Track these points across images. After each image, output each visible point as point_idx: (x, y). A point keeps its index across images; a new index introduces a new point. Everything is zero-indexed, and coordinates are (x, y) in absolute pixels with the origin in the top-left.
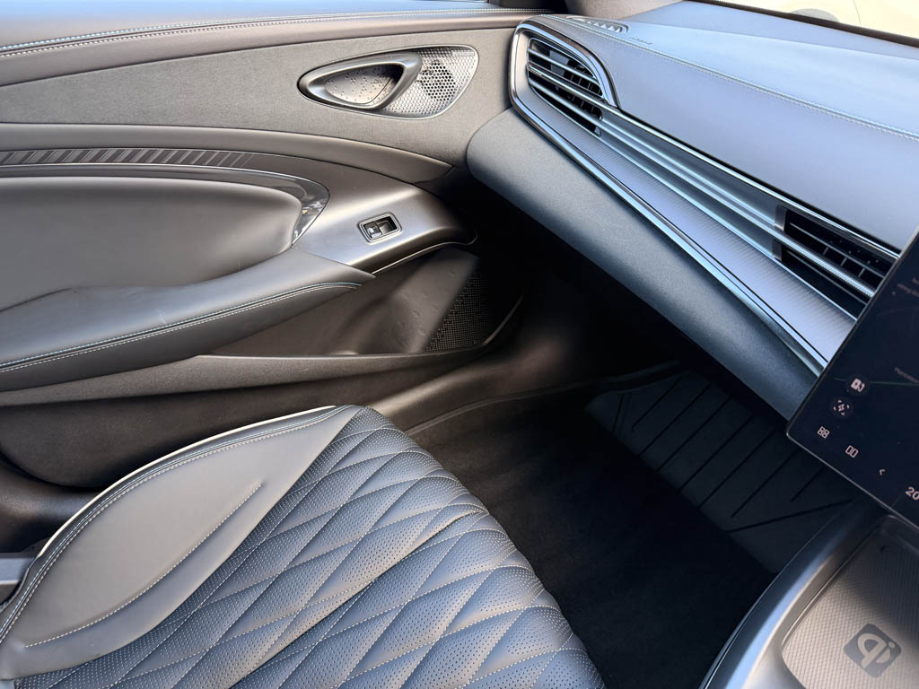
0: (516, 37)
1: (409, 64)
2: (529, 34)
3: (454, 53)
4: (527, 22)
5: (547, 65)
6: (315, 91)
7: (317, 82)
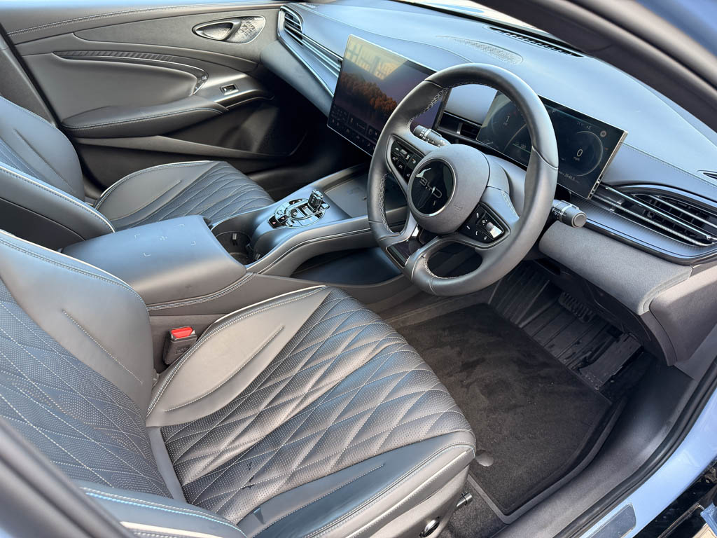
0: (280, 12)
1: (235, 23)
2: (284, 11)
3: (255, 19)
4: (284, 6)
5: (293, 23)
6: (199, 32)
7: (199, 29)
